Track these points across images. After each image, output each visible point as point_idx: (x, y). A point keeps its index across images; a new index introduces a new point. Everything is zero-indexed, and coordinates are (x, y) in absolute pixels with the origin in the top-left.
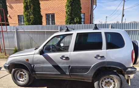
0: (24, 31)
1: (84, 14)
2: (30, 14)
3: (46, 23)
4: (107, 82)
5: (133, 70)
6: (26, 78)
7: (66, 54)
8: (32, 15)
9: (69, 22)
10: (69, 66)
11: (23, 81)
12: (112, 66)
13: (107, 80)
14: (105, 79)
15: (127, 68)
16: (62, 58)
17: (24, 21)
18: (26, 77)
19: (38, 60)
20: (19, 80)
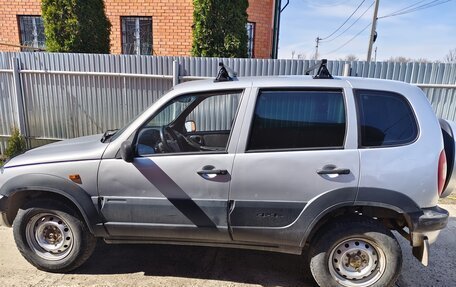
0: (47, 74)
1: (255, 23)
2: (66, 11)
3: (120, 48)
4: (354, 255)
5: (441, 216)
6: (68, 243)
7: (217, 160)
8: (71, 18)
9: (206, 48)
10: (230, 203)
11: (56, 251)
12: (375, 204)
13: (353, 249)
14: (347, 246)
15: (421, 212)
16: (206, 174)
17: (41, 38)
18: (68, 238)
19: (115, 180)
20: (43, 250)
